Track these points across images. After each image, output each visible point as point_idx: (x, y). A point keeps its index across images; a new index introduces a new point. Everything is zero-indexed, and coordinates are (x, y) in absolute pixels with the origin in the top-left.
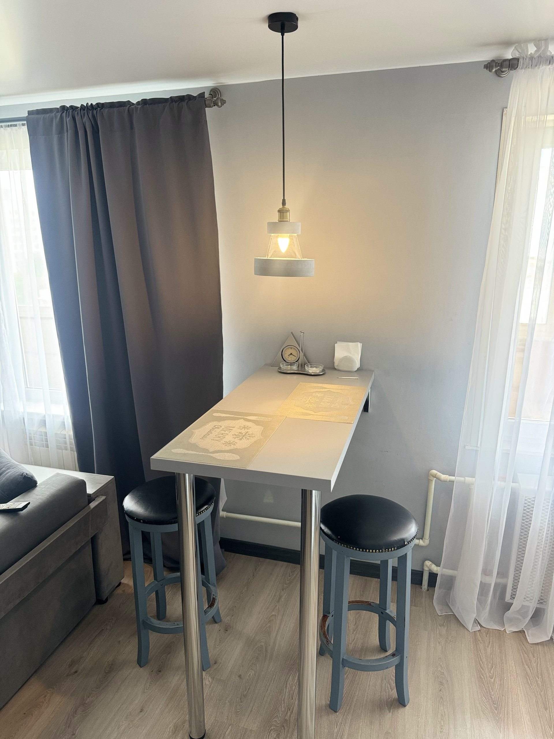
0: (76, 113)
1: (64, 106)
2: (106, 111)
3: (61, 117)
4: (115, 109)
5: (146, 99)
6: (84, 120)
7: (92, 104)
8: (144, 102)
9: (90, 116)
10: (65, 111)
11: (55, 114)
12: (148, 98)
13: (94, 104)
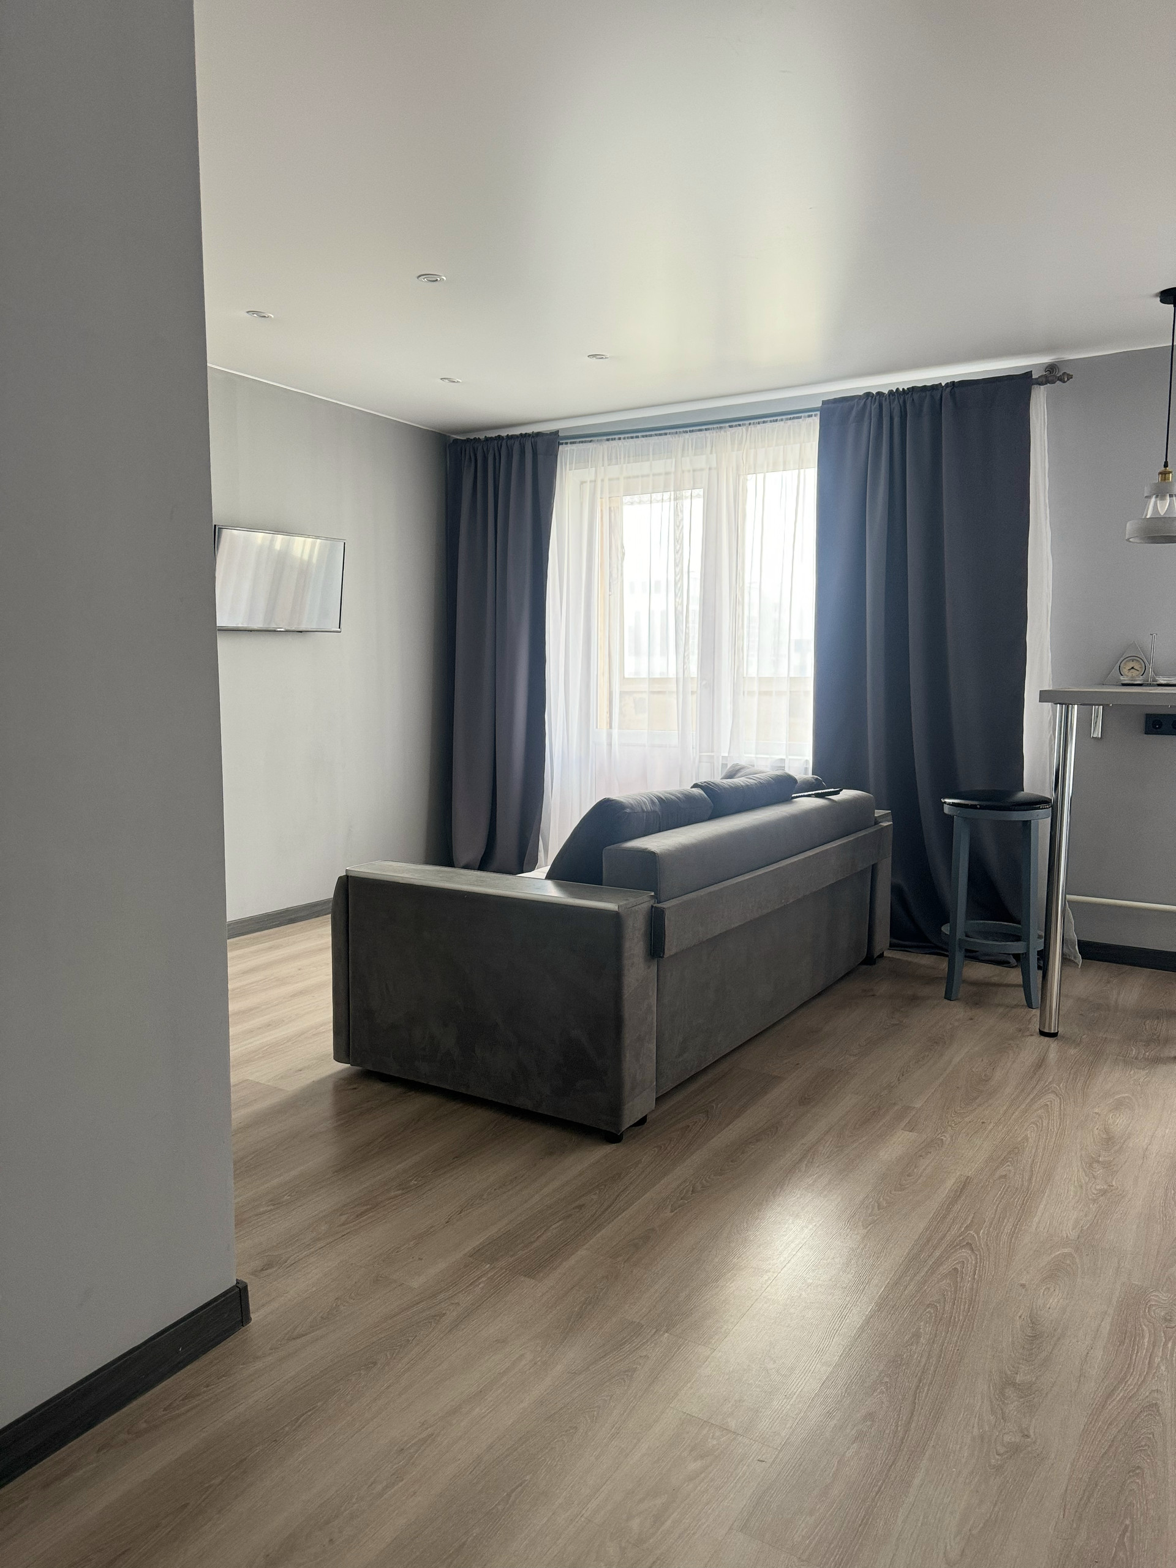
0: (884, 398)
1: (869, 393)
2: (916, 396)
3: (865, 403)
4: (928, 393)
5: (954, 382)
6: (892, 406)
7: (903, 389)
8: (953, 385)
9: (901, 402)
10: (870, 398)
11: (857, 401)
12: (956, 380)
13: (906, 389)
